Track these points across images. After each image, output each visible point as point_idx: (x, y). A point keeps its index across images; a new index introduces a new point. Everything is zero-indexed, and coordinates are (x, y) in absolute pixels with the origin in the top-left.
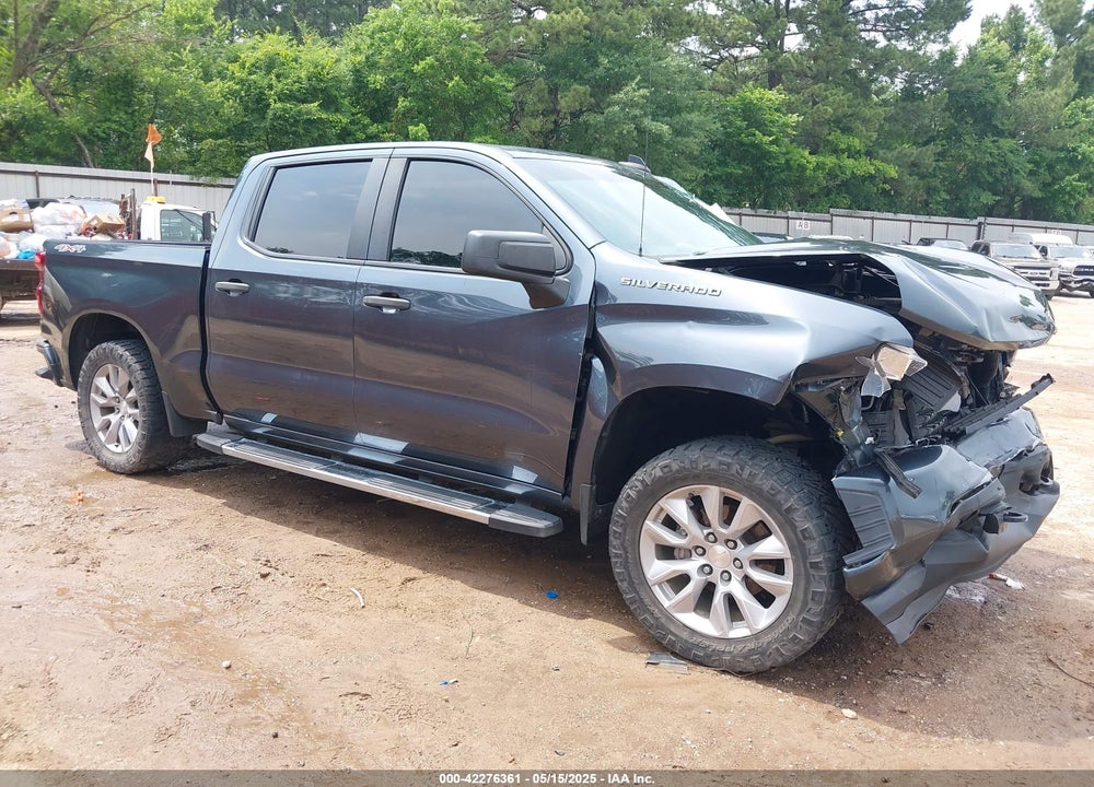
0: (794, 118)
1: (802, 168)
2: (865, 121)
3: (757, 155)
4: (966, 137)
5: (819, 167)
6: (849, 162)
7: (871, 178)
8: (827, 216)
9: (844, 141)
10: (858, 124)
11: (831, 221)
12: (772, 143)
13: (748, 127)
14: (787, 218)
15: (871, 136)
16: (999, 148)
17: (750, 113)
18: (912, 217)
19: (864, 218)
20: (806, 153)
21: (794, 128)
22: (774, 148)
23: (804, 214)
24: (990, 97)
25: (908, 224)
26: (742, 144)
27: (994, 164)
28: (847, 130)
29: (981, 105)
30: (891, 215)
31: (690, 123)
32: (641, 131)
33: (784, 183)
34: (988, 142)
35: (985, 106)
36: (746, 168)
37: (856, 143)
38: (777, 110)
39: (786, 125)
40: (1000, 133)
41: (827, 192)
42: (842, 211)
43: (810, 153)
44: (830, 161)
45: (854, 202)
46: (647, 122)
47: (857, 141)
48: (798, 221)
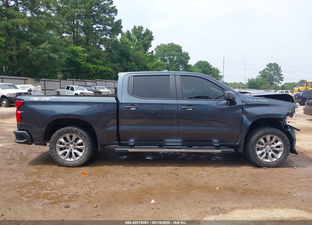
0: (86, 55)
1: (89, 68)
2: (102, 56)
3: (77, 64)
4: (124, 61)
5: (93, 68)
6: (100, 67)
7: (105, 71)
8: (95, 81)
9: (98, 61)
10: (101, 57)
11: (96, 82)
12: (81, 61)
13: (74, 56)
14: (85, 81)
15: (104, 60)
16: (131, 64)
17: (74, 52)
18: (114, 81)
19: (104, 81)
20: (90, 64)
21: (86, 57)
22: (82, 63)
23: (89, 81)
24: (128, 52)
25: (114, 83)
26: (73, 61)
27: (131, 68)
28: (98, 58)
29: (126, 54)
30: (109, 81)
31: (62, 55)
32: (49, 57)
33: (85, 72)
34: (129, 62)
35: (127, 54)
36: (75, 68)
37: (101, 62)
38: (81, 52)
39: (84, 56)
40: (131, 61)
41: (94, 75)
42: (98, 80)
43: (91, 64)
44: (96, 66)
45: (101, 77)
46: (51, 54)
47: (101, 61)
48: (88, 82)
